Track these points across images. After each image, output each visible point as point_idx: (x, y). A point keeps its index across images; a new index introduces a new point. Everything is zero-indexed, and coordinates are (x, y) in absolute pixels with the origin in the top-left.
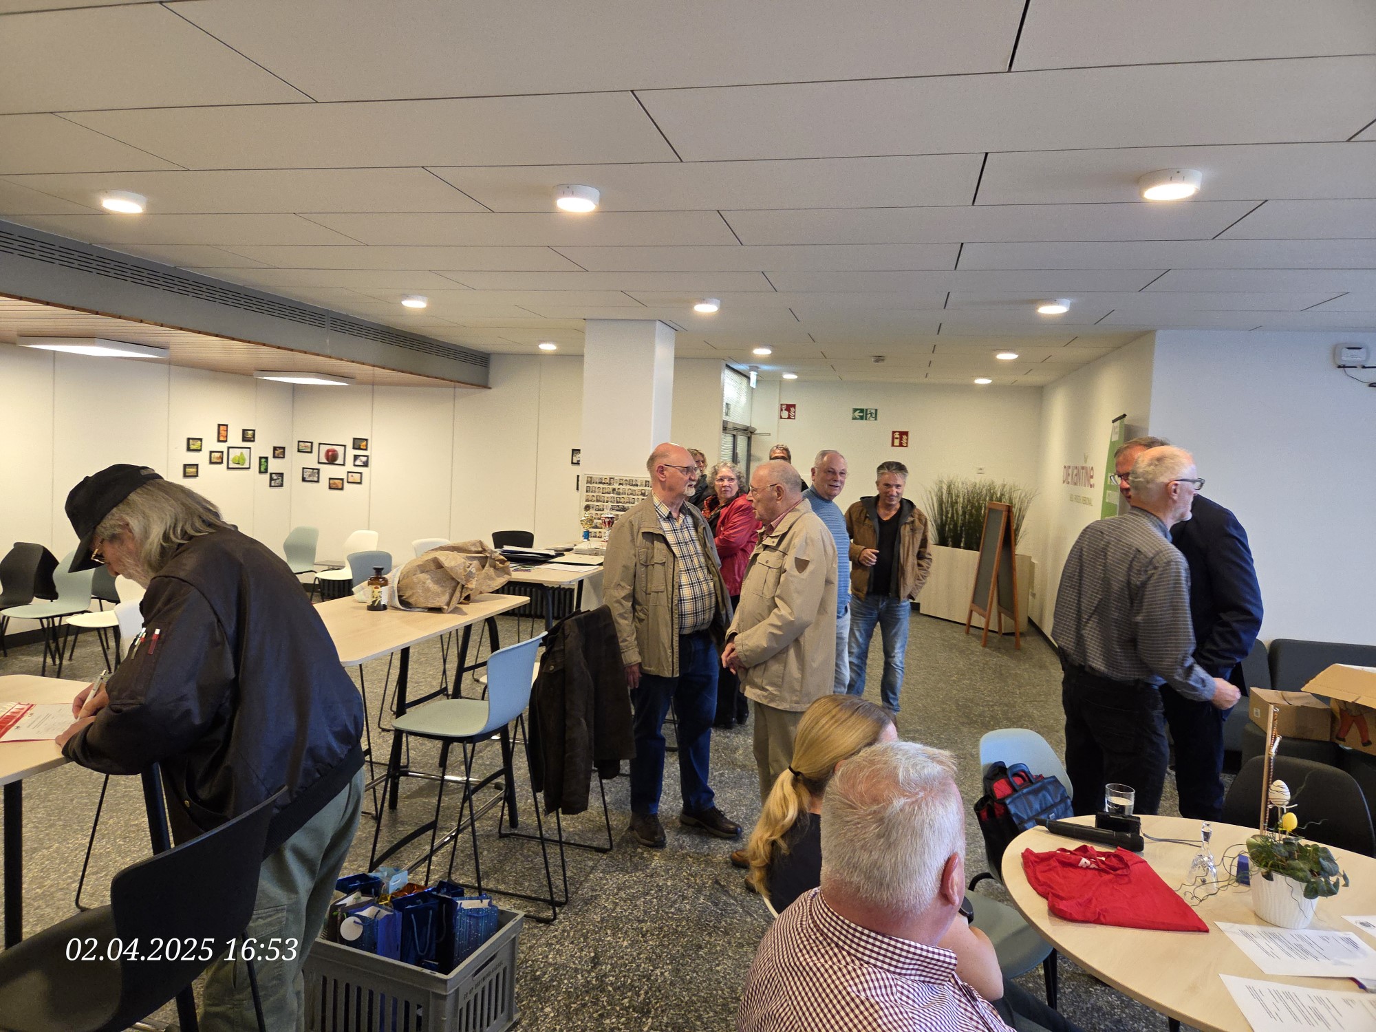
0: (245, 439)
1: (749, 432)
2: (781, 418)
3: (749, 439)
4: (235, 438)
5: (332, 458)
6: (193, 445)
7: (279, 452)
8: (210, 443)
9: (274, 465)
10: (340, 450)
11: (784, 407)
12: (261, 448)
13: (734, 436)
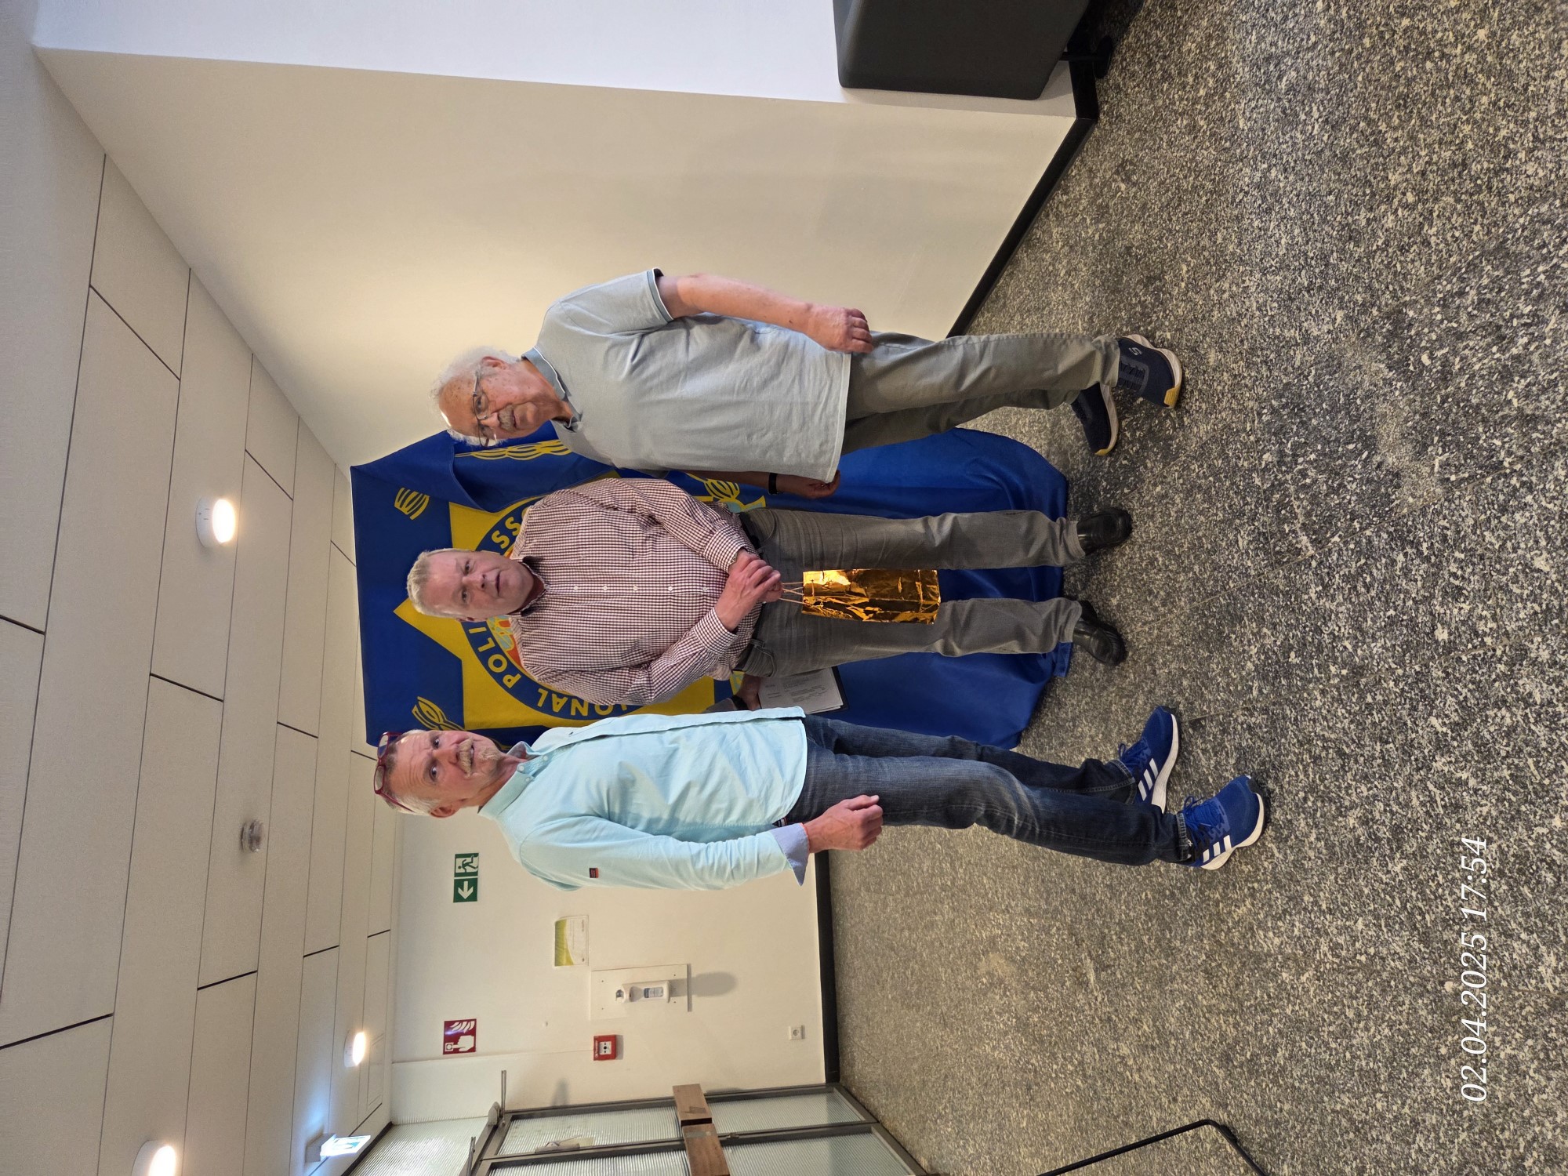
1: (496, 1124)
3: (518, 1116)
13: (499, 1164)
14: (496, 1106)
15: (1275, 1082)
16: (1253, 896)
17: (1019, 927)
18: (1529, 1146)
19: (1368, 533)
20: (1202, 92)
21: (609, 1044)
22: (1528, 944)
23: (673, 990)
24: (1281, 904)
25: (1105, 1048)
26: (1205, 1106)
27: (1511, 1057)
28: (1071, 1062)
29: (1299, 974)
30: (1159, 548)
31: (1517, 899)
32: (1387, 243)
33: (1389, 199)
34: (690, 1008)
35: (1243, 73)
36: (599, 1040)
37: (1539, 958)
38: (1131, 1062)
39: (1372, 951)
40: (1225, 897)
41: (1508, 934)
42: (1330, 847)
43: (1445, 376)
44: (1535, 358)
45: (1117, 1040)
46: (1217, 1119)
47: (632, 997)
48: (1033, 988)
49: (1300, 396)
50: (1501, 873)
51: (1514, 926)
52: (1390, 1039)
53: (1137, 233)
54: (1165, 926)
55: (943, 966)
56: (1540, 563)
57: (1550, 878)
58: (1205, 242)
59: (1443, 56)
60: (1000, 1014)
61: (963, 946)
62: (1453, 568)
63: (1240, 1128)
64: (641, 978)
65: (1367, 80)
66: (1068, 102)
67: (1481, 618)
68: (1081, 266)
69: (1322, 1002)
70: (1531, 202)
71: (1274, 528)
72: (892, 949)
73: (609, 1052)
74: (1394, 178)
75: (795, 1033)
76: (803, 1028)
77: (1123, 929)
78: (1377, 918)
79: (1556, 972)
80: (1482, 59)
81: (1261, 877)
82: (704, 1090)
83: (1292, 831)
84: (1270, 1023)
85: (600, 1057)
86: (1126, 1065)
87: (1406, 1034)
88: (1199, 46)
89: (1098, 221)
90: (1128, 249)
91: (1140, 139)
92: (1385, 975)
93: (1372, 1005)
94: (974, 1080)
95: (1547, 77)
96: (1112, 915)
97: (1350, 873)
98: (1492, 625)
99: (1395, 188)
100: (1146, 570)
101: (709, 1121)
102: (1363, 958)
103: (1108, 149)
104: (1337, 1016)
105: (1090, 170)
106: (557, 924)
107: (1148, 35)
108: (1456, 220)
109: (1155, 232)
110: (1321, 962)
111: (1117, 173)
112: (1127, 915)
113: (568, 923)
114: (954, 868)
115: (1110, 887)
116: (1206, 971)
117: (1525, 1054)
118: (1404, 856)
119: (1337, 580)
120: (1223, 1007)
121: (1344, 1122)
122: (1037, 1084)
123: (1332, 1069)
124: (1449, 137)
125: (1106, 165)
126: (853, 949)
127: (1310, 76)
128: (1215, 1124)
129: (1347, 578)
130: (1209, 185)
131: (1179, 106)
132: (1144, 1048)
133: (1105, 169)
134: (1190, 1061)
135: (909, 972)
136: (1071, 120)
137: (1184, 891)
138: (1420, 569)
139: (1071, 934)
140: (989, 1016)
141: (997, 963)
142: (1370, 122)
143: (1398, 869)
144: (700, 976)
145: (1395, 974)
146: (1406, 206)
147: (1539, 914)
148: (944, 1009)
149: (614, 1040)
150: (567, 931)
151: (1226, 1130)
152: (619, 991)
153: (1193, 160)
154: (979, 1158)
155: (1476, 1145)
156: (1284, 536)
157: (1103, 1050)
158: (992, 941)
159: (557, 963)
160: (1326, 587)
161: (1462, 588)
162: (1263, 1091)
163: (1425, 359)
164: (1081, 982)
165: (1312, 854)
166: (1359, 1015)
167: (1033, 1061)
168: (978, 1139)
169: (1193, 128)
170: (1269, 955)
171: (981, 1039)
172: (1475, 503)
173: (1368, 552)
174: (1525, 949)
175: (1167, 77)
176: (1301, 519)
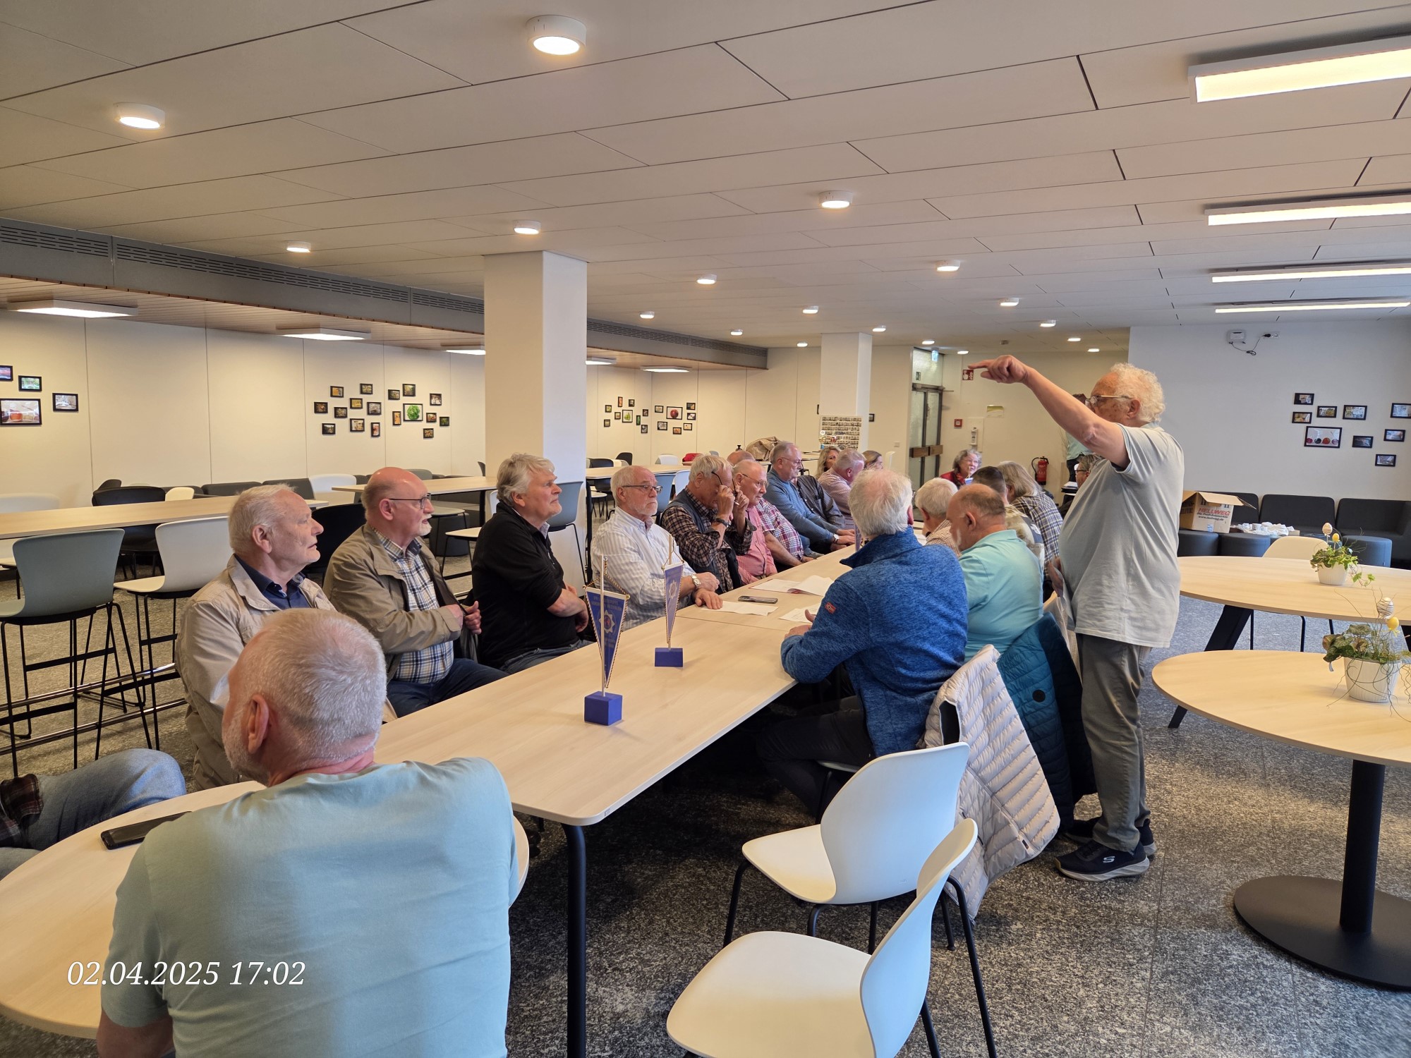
0: (630, 405)
1: (939, 390)
2: (963, 379)
3: (941, 396)
4: (625, 405)
5: (674, 416)
6: (608, 409)
7: (646, 412)
8: (615, 409)
9: (644, 421)
10: (679, 411)
11: (966, 372)
12: (637, 410)
13: (925, 393)
14: (945, 389)
21: (960, 424)
36: (961, 421)
47: (973, 432)
73: (957, 424)
82: (941, 455)
85: (956, 421)
101: (929, 455)
106: (1001, 407)
113: (1002, 411)
150: (999, 410)
152: (975, 428)
159: (988, 407)
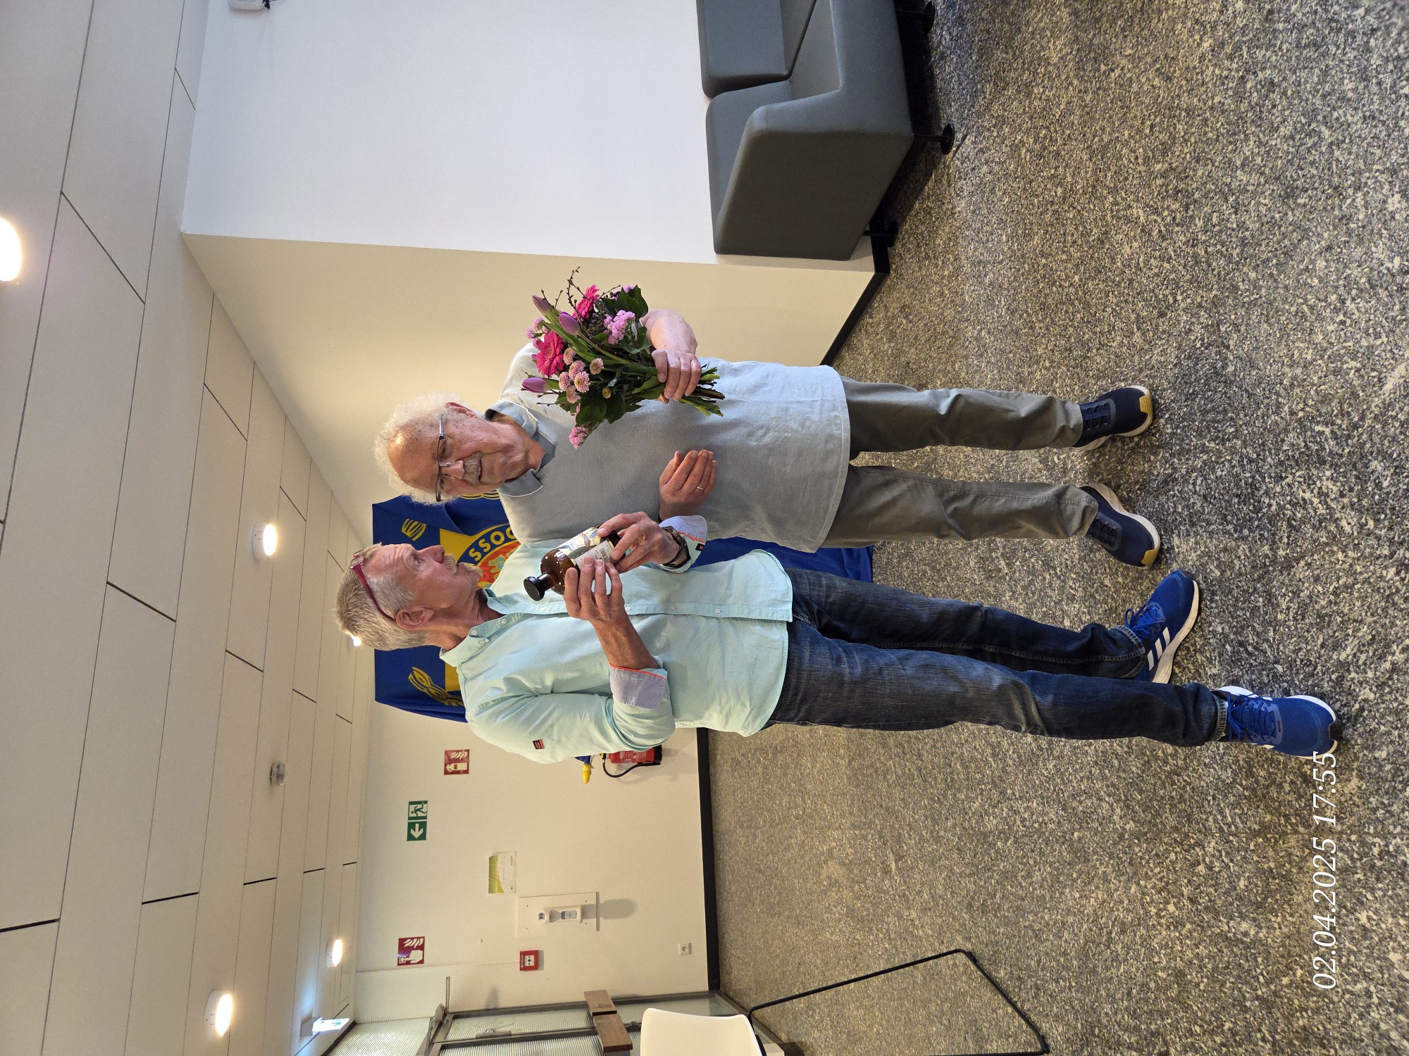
1: (443, 1018)
2: (422, 961)
3: (458, 1016)
11: (402, 958)
13: (444, 1048)
14: (441, 1007)
15: (995, 916)
16: (981, 794)
17: (848, 839)
18: (1113, 925)
19: (1033, 560)
20: (946, 273)
21: (532, 957)
22: (1108, 803)
23: (584, 915)
24: (996, 796)
25: (902, 917)
26: (959, 942)
27: (1104, 872)
28: (882, 932)
29: (1006, 841)
30: (928, 565)
31: (1104, 778)
32: (1037, 387)
33: (1037, 362)
34: (598, 929)
35: (967, 268)
36: (523, 954)
37: (1113, 810)
38: (917, 923)
39: (1041, 820)
40: (967, 796)
41: (1100, 799)
42: (1019, 757)
43: (1065, 471)
44: (1102, 465)
45: (909, 908)
46: (965, 949)
47: (552, 918)
48: (857, 882)
49: (999, 473)
50: (1096, 763)
51: (1102, 793)
52: (1050, 873)
53: (912, 354)
54: (935, 822)
55: (797, 878)
56: (1107, 582)
57: (1116, 763)
58: (949, 368)
59: (1060, 285)
60: (836, 907)
61: (811, 860)
62: (1071, 583)
63: (978, 952)
64: (559, 904)
65: (1026, 289)
66: (869, 261)
67: (1083, 613)
68: (881, 368)
69: (1018, 857)
70: (1098, 378)
71: (988, 555)
72: (760, 871)
73: (532, 964)
74: (1040, 351)
75: (684, 949)
76: (690, 945)
77: (911, 828)
78: (1042, 799)
79: (1121, 818)
80: (1077, 293)
81: (986, 781)
82: (610, 995)
83: (1001, 749)
84: (992, 877)
85: (524, 968)
86: (914, 925)
87: (1057, 869)
88: (944, 243)
89: (890, 341)
90: (908, 363)
91: (913, 293)
92: (1047, 834)
93: (1042, 854)
94: (819, 961)
95: (1104, 311)
96: (904, 819)
97: (1030, 771)
98: (1088, 617)
99: (1041, 357)
100: (921, 579)
101: (615, 1012)
102: (1036, 825)
103: (896, 295)
104: (1025, 864)
105: (885, 306)
106: (491, 859)
107: (917, 227)
108: (1068, 381)
109: (922, 355)
110: (1017, 831)
111: (901, 311)
112: (913, 818)
113: (500, 859)
114: (804, 801)
115: (903, 799)
116: (958, 849)
117: (1110, 869)
118: (1054, 758)
119: (1019, 589)
120: (968, 872)
121: (1030, 933)
122: (861, 954)
123: (1023, 900)
124: (1063, 333)
125: (895, 305)
126: (730, 877)
127: (1000, 279)
128: (963, 952)
129: (1024, 588)
130: (951, 333)
131: (935, 278)
132: (925, 910)
133: (894, 308)
134: (950, 913)
135: (773, 888)
136: (872, 274)
137: (945, 796)
138: (1056, 584)
139: (880, 837)
140: (828, 909)
141: (833, 869)
142: (1029, 315)
143: (1051, 767)
144: (606, 902)
145: (1052, 832)
146: (1046, 368)
147: (1113, 785)
148: (798, 911)
149: (536, 953)
150: (499, 865)
151: (971, 956)
152: (541, 914)
153: (942, 314)
154: (822, 1021)
155: (1091, 930)
156: (993, 560)
157: (900, 917)
158: (830, 851)
159: (491, 891)
160: (1014, 593)
161: (1074, 595)
162: (990, 923)
163: (1056, 458)
164: (887, 872)
165: (1011, 762)
166: (1035, 862)
167: (858, 937)
168: (822, 1006)
169: (942, 294)
170: (991, 832)
171: (823, 929)
172: (1079, 545)
173: (1032, 572)
174: (1108, 807)
175: (927, 257)
176: (1001, 550)
